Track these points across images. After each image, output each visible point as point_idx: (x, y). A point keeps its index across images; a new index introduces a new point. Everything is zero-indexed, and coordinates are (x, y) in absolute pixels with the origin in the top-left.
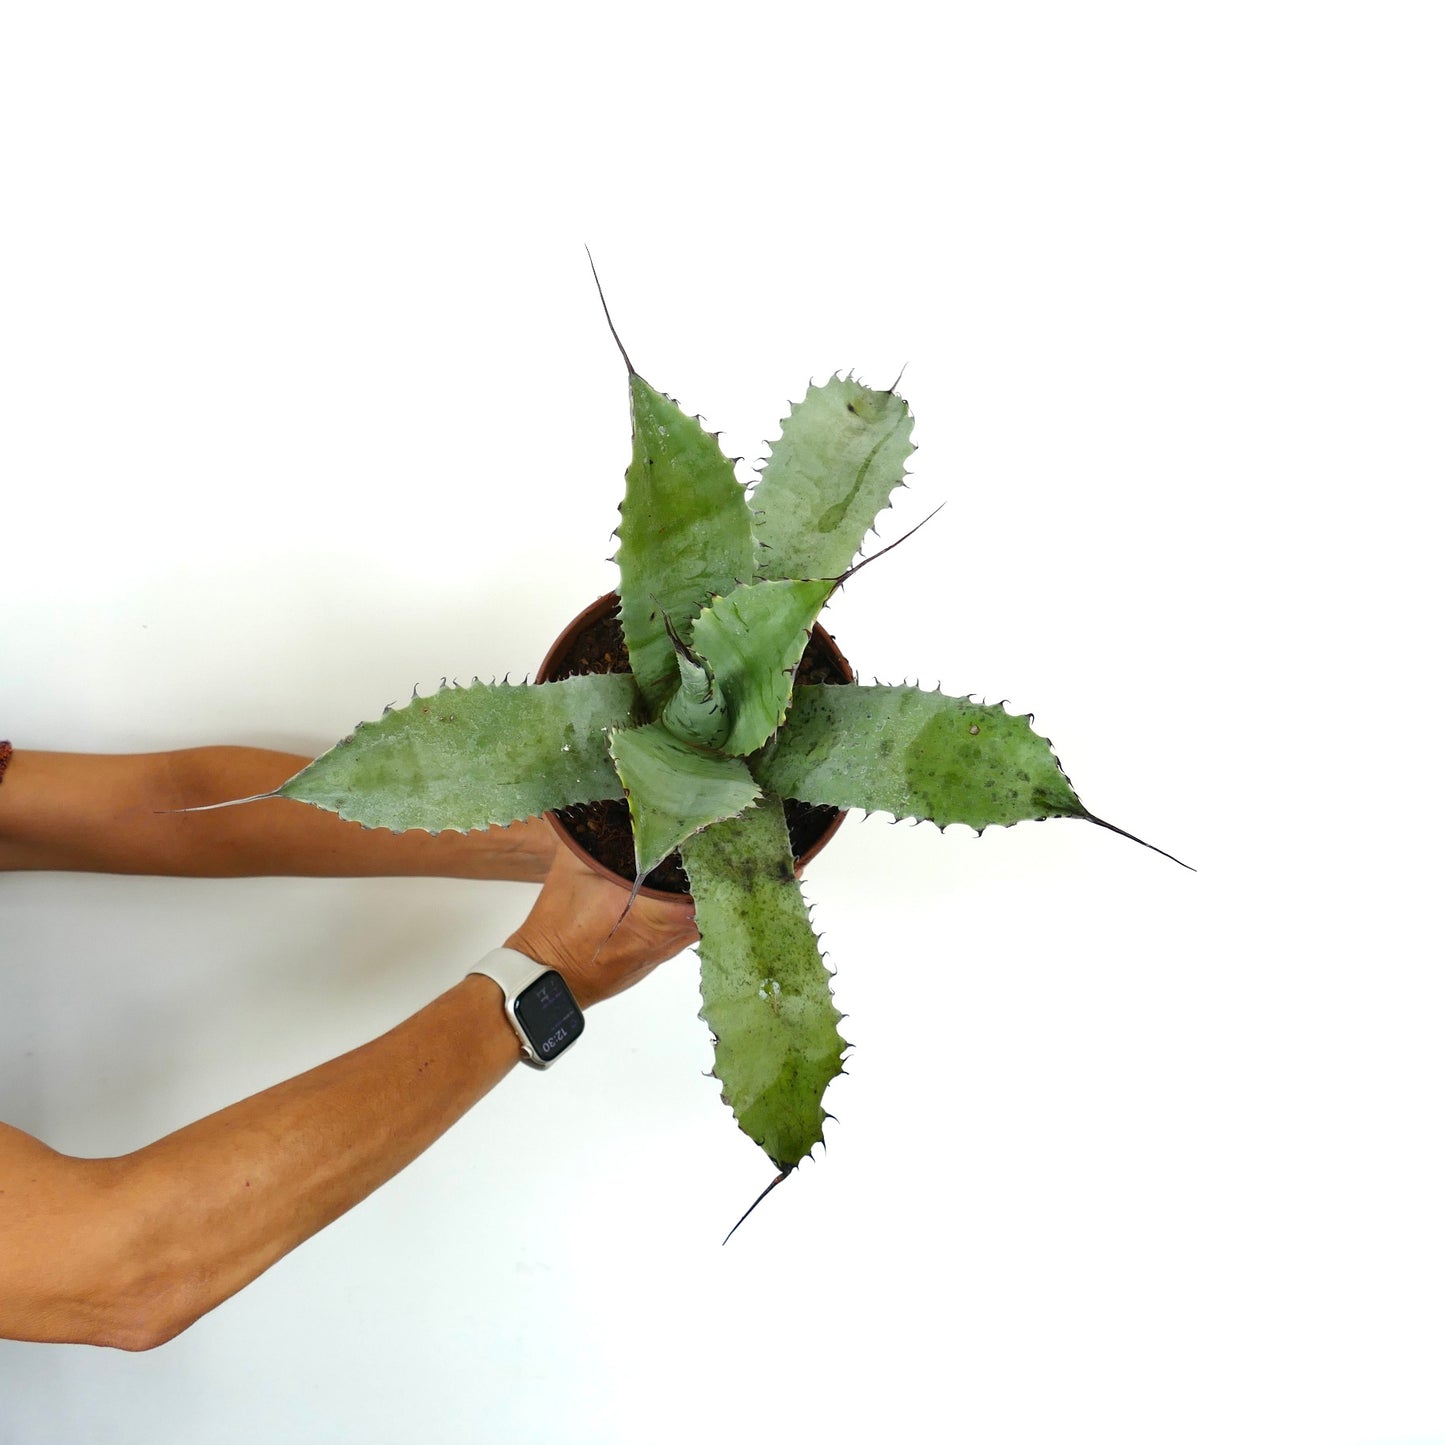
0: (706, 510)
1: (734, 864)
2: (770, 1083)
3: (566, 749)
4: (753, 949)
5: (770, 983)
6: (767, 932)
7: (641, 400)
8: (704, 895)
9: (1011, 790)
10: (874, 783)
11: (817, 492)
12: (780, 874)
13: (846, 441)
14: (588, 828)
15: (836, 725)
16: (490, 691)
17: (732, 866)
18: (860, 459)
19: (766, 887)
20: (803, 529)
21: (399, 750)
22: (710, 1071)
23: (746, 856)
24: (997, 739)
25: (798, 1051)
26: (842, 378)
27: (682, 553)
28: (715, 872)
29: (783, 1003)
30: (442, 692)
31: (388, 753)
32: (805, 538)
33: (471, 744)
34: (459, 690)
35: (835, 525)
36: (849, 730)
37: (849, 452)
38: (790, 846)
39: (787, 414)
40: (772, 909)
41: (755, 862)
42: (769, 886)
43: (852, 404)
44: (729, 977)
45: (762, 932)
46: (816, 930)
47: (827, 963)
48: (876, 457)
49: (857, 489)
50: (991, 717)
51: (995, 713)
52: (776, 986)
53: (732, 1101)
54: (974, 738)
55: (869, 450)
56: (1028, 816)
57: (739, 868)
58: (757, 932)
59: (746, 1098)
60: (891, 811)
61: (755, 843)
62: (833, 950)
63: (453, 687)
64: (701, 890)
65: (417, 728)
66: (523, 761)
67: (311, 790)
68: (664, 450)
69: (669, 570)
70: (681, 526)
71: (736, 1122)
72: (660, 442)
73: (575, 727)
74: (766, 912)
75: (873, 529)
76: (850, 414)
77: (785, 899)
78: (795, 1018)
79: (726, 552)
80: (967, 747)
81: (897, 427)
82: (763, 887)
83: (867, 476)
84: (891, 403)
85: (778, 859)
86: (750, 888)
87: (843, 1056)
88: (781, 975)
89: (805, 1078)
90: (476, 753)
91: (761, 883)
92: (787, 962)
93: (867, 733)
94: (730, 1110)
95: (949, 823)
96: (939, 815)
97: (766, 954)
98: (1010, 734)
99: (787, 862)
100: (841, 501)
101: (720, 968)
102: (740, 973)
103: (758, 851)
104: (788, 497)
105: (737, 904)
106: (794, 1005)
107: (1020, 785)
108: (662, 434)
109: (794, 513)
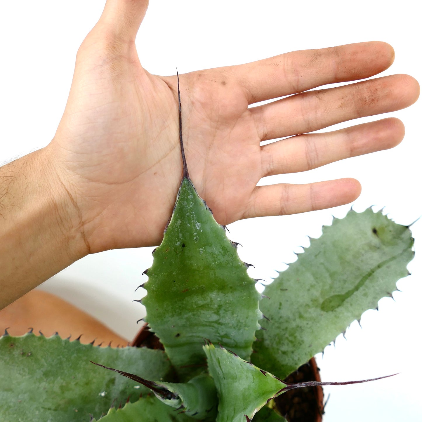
0: (222, 287)
3: (103, 394)
7: (188, 199)
11: (329, 281)
13: (363, 252)
18: (367, 269)
20: (311, 304)
26: (375, 210)
27: (203, 307)
32: (309, 310)
33: (39, 374)
34: (42, 338)
35: (333, 309)
37: (362, 261)
39: (329, 224)
43: (377, 229)
48: (379, 271)
49: (357, 288)
55: (376, 264)
65: (3, 354)
66: (68, 395)
68: (196, 240)
69: (190, 314)
70: (202, 291)
73: (117, 381)
75: (359, 321)
76: (373, 235)
79: (235, 315)
81: (401, 254)
83: (367, 282)
84: (405, 236)
90: (40, 380)
100: (343, 293)
104: (309, 278)
108: (198, 229)
109: (309, 290)
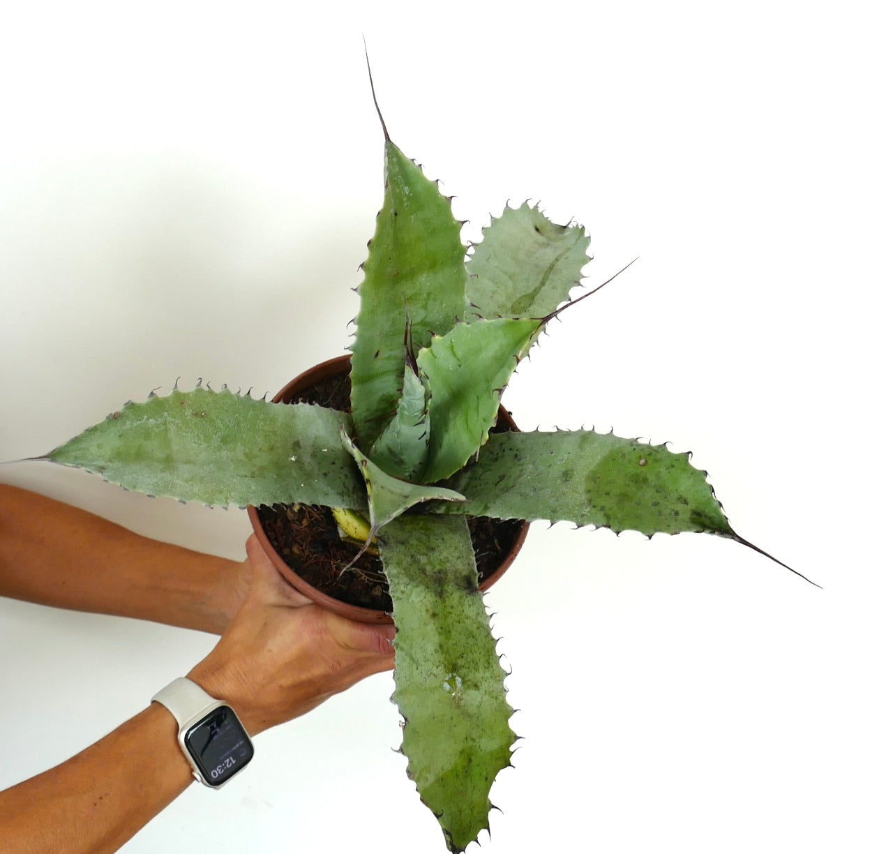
0: (433, 264)
1: (428, 573)
2: (448, 767)
3: (293, 459)
4: (441, 646)
5: (453, 677)
6: (453, 633)
7: (393, 163)
8: (400, 596)
9: (673, 510)
10: (557, 500)
11: (510, 284)
12: (466, 585)
13: (534, 250)
14: (292, 552)
15: (522, 461)
16: (236, 398)
17: (426, 575)
18: (547, 264)
19: (455, 596)
20: (499, 310)
21: (156, 433)
22: (398, 748)
23: (438, 567)
24: (661, 470)
25: (473, 740)
26: (531, 205)
27: (410, 299)
28: (412, 579)
29: (464, 696)
30: (197, 391)
31: (147, 435)
33: (216, 440)
34: (211, 392)
35: (524, 310)
36: (534, 463)
37: (537, 258)
38: (475, 565)
39: (488, 224)
40: (459, 614)
41: (446, 573)
42: (457, 595)
43: (538, 227)
44: (419, 668)
45: (449, 632)
46: (495, 634)
47: (504, 664)
48: (559, 263)
49: (543, 284)
50: (656, 454)
51: (660, 450)
52: (459, 680)
53: (416, 775)
54: (643, 469)
55: (553, 258)
56: (688, 529)
57: (432, 577)
58: (445, 631)
59: (428, 775)
60: (572, 520)
61: (447, 558)
62: (508, 652)
63: (206, 389)
64: (399, 592)
65: (173, 417)
66: (258, 462)
67: (76, 458)
68: (407, 206)
69: (397, 312)
70: (412, 274)
71: (418, 795)
72: (405, 199)
73: (302, 443)
74: (453, 615)
76: (537, 233)
77: (470, 606)
78: (472, 710)
79: (444, 304)
80: (637, 475)
81: (576, 244)
82: (451, 594)
83: (551, 276)
85: (464, 573)
86: (441, 594)
87: (512, 749)
88: (463, 671)
89: (478, 765)
90: (219, 449)
91: (450, 591)
92: (469, 660)
93: (550, 466)
94: (413, 784)
95: (624, 529)
96: (616, 522)
97: (451, 651)
98: (673, 466)
99: (472, 576)
100: (530, 291)
101: (412, 659)
102: (429, 666)
103: (448, 564)
104: (487, 285)
105: (429, 607)
106: (473, 698)
107: (680, 507)
108: (407, 193)
109: (492, 297)
